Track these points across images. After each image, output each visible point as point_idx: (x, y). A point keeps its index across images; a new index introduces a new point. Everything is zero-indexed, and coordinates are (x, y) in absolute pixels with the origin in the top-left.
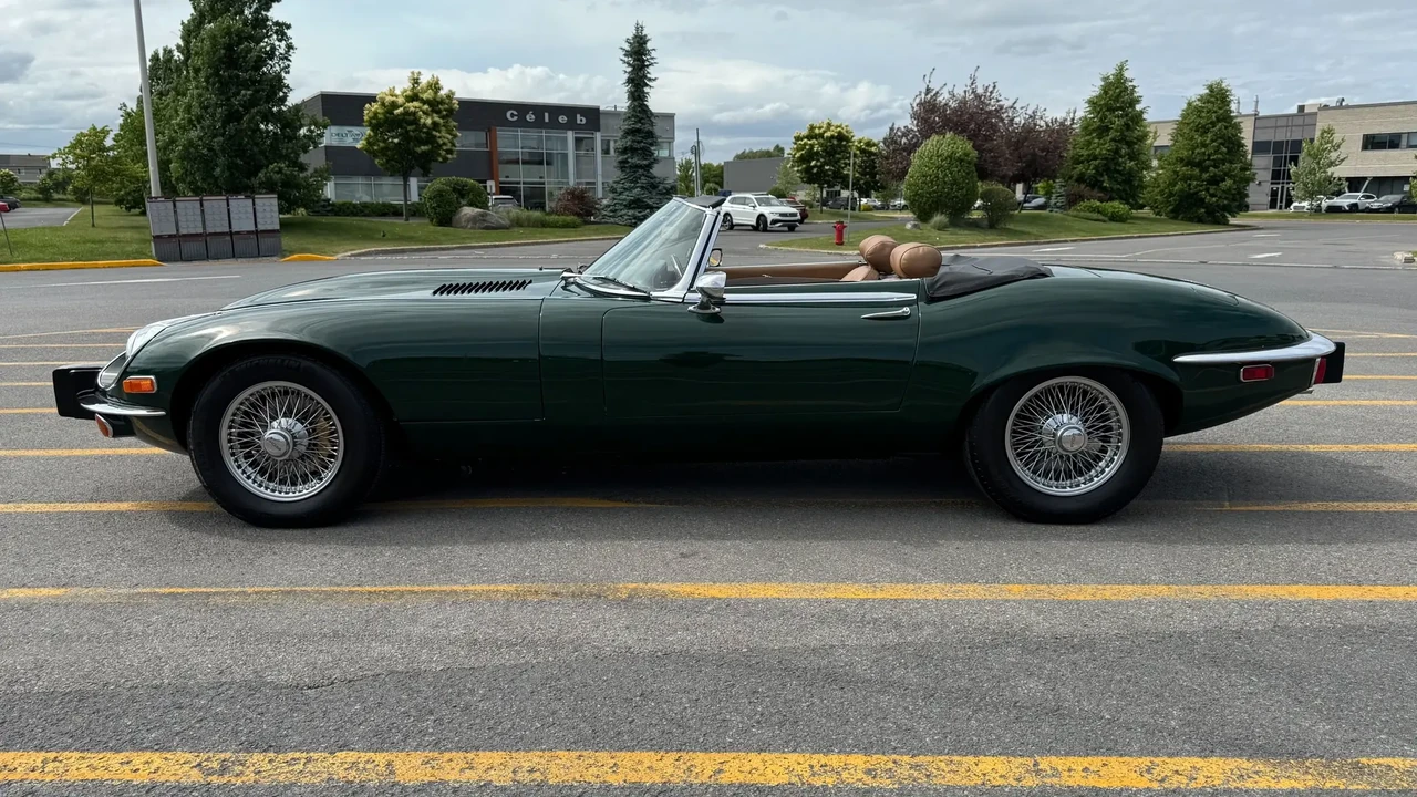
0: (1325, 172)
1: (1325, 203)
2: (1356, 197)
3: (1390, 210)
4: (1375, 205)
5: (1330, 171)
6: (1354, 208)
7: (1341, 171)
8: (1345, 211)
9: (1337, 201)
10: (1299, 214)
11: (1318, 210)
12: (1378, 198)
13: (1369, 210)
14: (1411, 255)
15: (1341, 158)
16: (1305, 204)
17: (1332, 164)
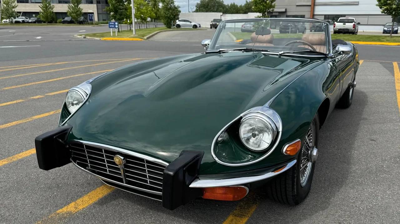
0: (12, 10)
1: (14, 20)
2: (23, 18)
3: (35, 22)
4: (30, 21)
5: (13, 9)
6: (23, 22)
7: (16, 10)
8: (21, 23)
9: (17, 19)
10: (6, 24)
11: (12, 22)
12: (30, 18)
13: (28, 22)
14: (84, 36)
15: (16, 5)
16: (8, 20)
17: (13, 7)
